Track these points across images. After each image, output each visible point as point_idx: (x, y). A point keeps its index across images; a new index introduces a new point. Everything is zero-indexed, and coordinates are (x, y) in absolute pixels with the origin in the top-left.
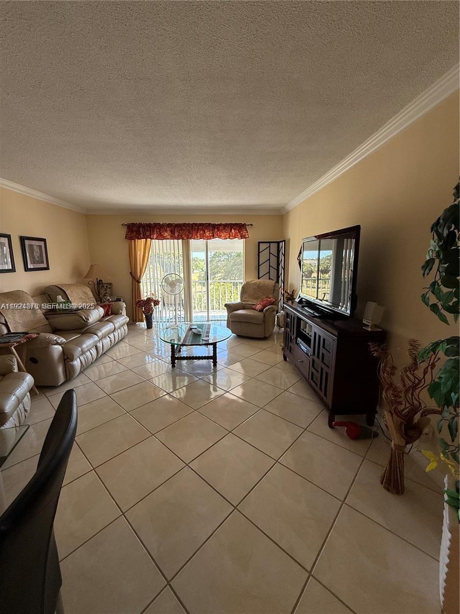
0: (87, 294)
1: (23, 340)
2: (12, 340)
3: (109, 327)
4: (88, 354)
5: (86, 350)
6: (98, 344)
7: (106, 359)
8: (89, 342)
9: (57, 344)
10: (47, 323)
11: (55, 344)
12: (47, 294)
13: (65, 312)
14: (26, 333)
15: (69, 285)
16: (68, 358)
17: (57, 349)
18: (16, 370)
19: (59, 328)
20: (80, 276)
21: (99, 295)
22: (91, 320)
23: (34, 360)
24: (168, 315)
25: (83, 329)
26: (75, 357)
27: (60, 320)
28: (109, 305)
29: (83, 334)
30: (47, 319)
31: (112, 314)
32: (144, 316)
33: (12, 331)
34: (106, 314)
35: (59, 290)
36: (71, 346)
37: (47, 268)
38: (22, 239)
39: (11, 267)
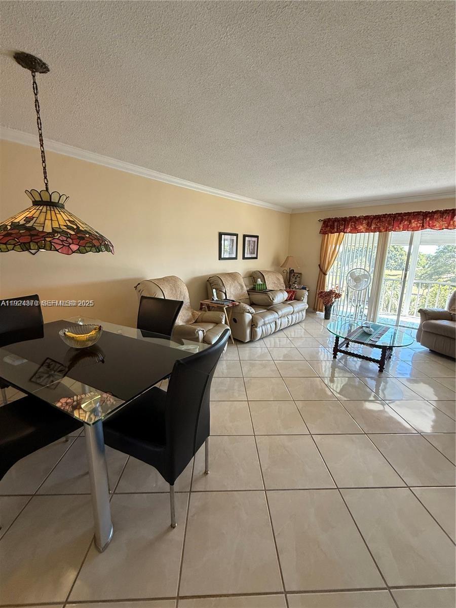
0: (278, 279)
1: (231, 305)
2: (225, 303)
3: (288, 309)
4: (269, 326)
5: (267, 322)
6: (277, 321)
7: (281, 334)
8: (270, 317)
9: (249, 312)
10: (248, 297)
11: (248, 313)
12: (253, 277)
13: (260, 292)
14: (233, 301)
15: (268, 272)
16: (254, 325)
17: (248, 317)
18: (223, 323)
19: (254, 302)
20: (278, 264)
21: (289, 282)
22: (276, 301)
23: (235, 321)
24: (349, 311)
25: (268, 306)
26: (259, 326)
27: (258, 297)
28: (294, 292)
29: (268, 310)
30: (249, 294)
31: (294, 299)
32: (324, 307)
33: (228, 298)
34: (290, 299)
35: (261, 275)
36: (257, 316)
37: (256, 258)
38: (245, 236)
39: (235, 256)
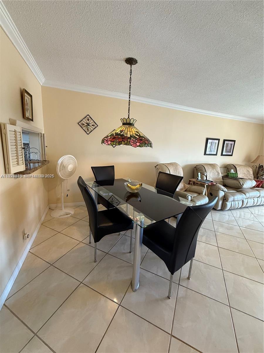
0: (248, 171)
1: (210, 184)
2: (206, 182)
3: (255, 193)
4: (237, 202)
5: (236, 199)
6: (244, 200)
7: (246, 210)
8: (239, 197)
9: (223, 191)
10: (222, 181)
11: (222, 191)
12: (227, 168)
13: (232, 178)
14: (212, 182)
15: (240, 165)
16: (225, 199)
17: (221, 194)
18: (204, 194)
19: (227, 185)
20: (248, 161)
21: (257, 175)
22: (245, 186)
23: (211, 194)
25: (238, 189)
26: (229, 201)
27: (229, 181)
28: (261, 182)
29: (238, 191)
30: (223, 179)
31: (261, 187)
33: (207, 179)
34: (258, 186)
35: (233, 167)
36: (229, 195)
37: (231, 155)
38: (224, 141)
39: (216, 154)
